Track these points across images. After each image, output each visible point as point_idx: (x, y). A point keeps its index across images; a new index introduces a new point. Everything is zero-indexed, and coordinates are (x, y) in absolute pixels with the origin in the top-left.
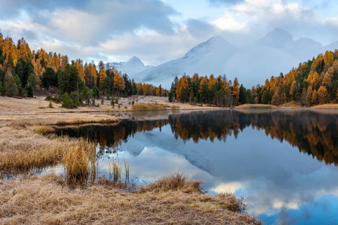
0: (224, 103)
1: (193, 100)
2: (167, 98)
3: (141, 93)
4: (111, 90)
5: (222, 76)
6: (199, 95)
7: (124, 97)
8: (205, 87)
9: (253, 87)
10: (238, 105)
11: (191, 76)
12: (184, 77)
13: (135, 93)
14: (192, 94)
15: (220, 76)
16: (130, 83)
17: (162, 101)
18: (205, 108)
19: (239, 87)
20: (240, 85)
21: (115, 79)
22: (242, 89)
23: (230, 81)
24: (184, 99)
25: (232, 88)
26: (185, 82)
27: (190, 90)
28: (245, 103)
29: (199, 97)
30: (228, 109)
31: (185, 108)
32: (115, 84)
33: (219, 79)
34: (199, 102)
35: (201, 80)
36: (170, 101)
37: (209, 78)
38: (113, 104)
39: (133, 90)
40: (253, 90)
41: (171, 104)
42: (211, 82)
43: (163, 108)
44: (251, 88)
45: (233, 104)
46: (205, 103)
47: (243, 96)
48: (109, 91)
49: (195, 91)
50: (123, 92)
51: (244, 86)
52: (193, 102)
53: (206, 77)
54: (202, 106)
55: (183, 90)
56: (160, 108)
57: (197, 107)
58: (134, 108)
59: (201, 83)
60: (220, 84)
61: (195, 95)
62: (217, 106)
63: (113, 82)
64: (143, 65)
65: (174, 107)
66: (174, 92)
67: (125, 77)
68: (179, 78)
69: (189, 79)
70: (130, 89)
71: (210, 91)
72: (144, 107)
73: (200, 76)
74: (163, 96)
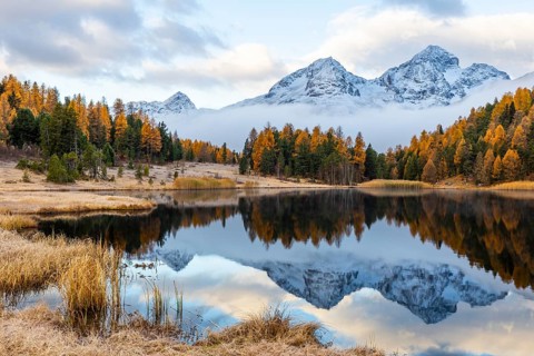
0: (338, 179)
1: (282, 172)
2: (237, 167)
3: (190, 158)
4: (136, 151)
5: (335, 129)
6: (293, 162)
7: (160, 164)
8: (305, 147)
9: (390, 150)
10: (362, 181)
11: (280, 129)
12: (267, 130)
13: (180, 157)
14: (281, 160)
15: (331, 130)
16: (171, 140)
17: (228, 172)
18: (304, 186)
19: (365, 149)
20: (367, 145)
21: (143, 132)
22: (370, 152)
23: (349, 138)
24: (267, 169)
25: (352, 151)
26: (270, 140)
27: (278, 153)
28: (375, 178)
29: (293, 167)
30: (345, 187)
31: (270, 186)
32: (143, 140)
33: (329, 135)
34: (293, 174)
35: (297, 135)
36: (243, 172)
37: (311, 132)
38: (139, 176)
39: (176, 151)
40: (390, 154)
41: (244, 179)
42: (315, 140)
43: (229, 185)
44: (385, 152)
45: (354, 180)
46: (305, 177)
47: (371, 165)
48: (133, 154)
49: (287, 155)
50: (158, 154)
51: (373, 148)
52: (283, 175)
53: (307, 130)
54: (299, 182)
55: (265, 153)
56: (223, 186)
57: (290, 184)
58: (178, 184)
59: (298, 141)
60: (331, 143)
61: (287, 163)
62: (326, 183)
63: (139, 137)
64: (194, 108)
65: (248, 183)
66: (250, 156)
67: (162, 129)
68: (259, 132)
69: (276, 134)
70: (170, 151)
71: (312, 155)
72: (196, 183)
73: (295, 128)
74: (229, 163)
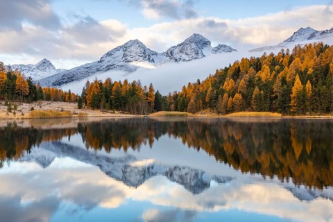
0: (138, 111)
1: (104, 107)
2: (77, 104)
3: (48, 98)
4: (13, 94)
5: (137, 81)
6: (111, 101)
7: (28, 102)
8: (118, 92)
9: (170, 94)
10: (153, 112)
11: (104, 82)
12: (96, 81)
13: (42, 98)
14: (104, 100)
15: (134, 82)
16: (35, 87)
17: (70, 107)
18: (117, 116)
19: (154, 93)
20: (156, 91)
21: (17, 82)
22: (158, 95)
23: (145, 87)
24: (95, 105)
25: (147, 95)
26: (97, 88)
27: (101, 96)
28: (160, 110)
29: (111, 104)
30: (142, 116)
31: (94, 116)
32: (17, 88)
33: (133, 85)
34: (111, 108)
35: (113, 85)
36: (80, 107)
37: (123, 83)
39: (39, 94)
40: (170, 96)
41: (79, 111)
42: (124, 87)
43: (67, 115)
44: (167, 95)
45: (148, 112)
46: (118, 110)
47: (158, 103)
48: (10, 96)
49: (107, 97)
50: (27, 96)
51: (161, 93)
52: (105, 109)
53: (120, 82)
54: (114, 113)
55: (94, 95)
56: (64, 116)
57: (109, 114)
58: (32, 114)
59: (114, 88)
60: (134, 89)
61: (107, 102)
62: (131, 113)
63: (14, 86)
64: (54, 69)
65: (81, 114)
66: (85, 97)
67: (29, 81)
68: (91, 83)
69: (101, 84)
70: (33, 94)
71: (123, 97)
72: (44, 114)
73: (113, 82)
74: (72, 102)
